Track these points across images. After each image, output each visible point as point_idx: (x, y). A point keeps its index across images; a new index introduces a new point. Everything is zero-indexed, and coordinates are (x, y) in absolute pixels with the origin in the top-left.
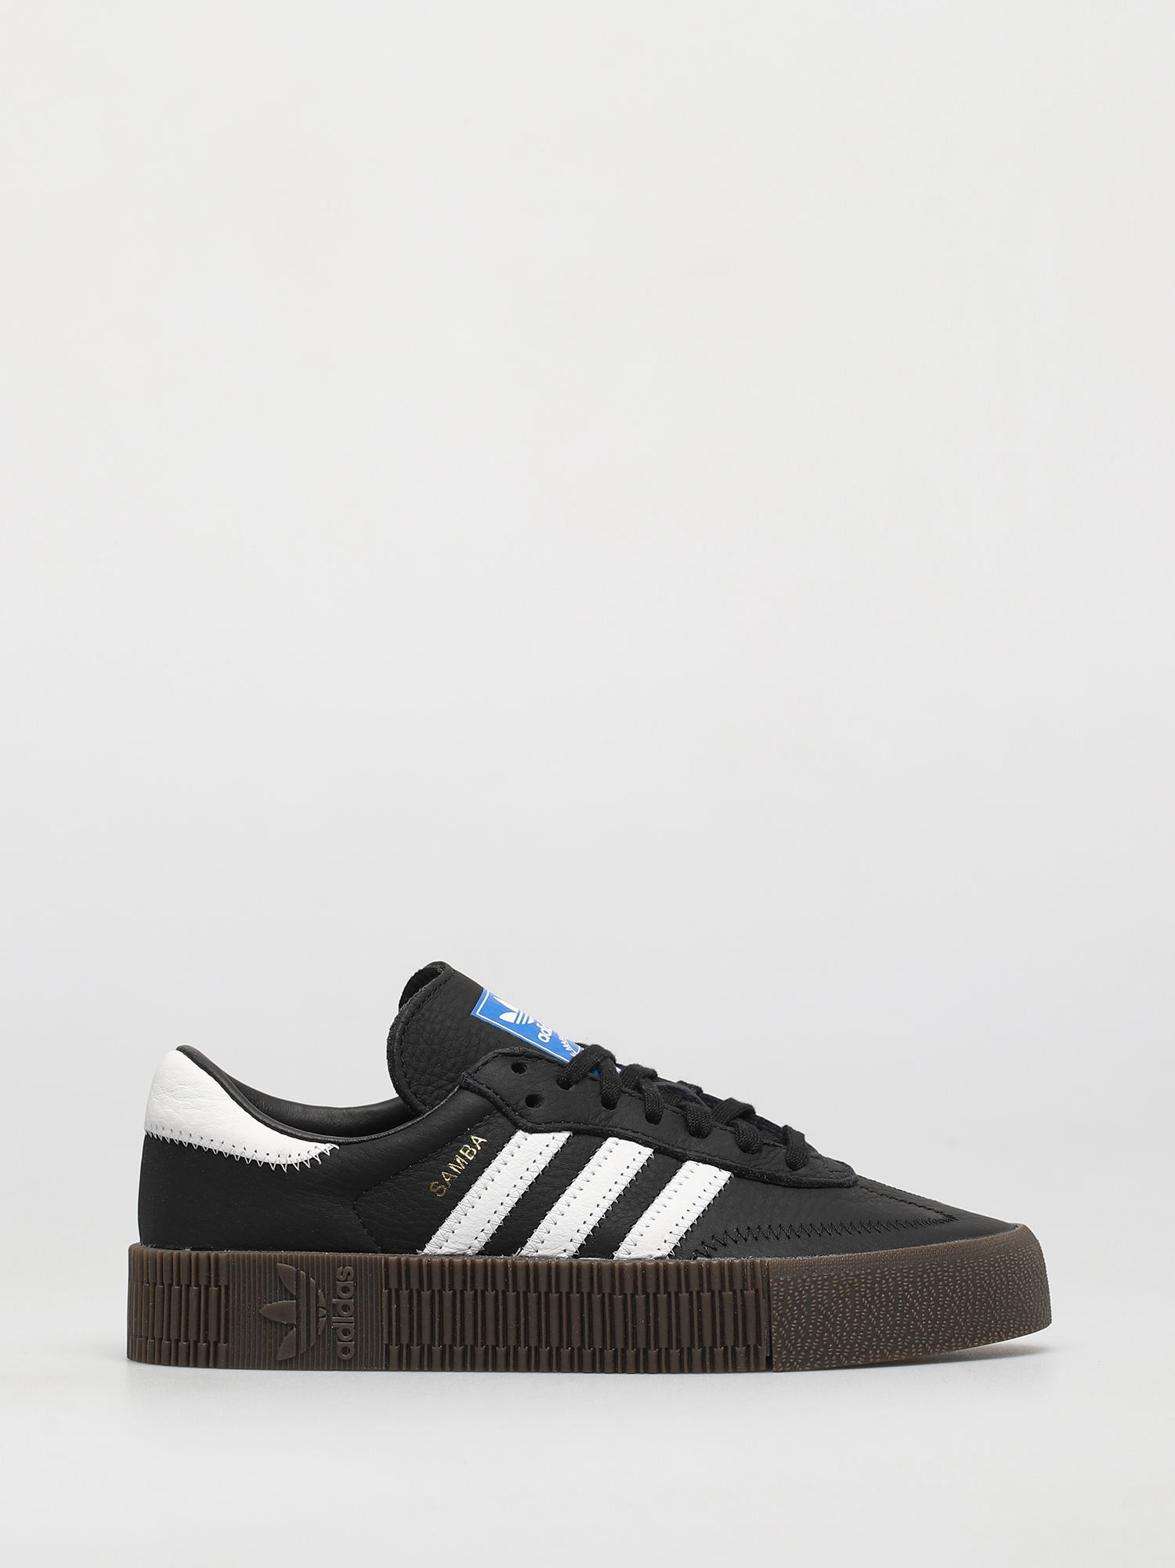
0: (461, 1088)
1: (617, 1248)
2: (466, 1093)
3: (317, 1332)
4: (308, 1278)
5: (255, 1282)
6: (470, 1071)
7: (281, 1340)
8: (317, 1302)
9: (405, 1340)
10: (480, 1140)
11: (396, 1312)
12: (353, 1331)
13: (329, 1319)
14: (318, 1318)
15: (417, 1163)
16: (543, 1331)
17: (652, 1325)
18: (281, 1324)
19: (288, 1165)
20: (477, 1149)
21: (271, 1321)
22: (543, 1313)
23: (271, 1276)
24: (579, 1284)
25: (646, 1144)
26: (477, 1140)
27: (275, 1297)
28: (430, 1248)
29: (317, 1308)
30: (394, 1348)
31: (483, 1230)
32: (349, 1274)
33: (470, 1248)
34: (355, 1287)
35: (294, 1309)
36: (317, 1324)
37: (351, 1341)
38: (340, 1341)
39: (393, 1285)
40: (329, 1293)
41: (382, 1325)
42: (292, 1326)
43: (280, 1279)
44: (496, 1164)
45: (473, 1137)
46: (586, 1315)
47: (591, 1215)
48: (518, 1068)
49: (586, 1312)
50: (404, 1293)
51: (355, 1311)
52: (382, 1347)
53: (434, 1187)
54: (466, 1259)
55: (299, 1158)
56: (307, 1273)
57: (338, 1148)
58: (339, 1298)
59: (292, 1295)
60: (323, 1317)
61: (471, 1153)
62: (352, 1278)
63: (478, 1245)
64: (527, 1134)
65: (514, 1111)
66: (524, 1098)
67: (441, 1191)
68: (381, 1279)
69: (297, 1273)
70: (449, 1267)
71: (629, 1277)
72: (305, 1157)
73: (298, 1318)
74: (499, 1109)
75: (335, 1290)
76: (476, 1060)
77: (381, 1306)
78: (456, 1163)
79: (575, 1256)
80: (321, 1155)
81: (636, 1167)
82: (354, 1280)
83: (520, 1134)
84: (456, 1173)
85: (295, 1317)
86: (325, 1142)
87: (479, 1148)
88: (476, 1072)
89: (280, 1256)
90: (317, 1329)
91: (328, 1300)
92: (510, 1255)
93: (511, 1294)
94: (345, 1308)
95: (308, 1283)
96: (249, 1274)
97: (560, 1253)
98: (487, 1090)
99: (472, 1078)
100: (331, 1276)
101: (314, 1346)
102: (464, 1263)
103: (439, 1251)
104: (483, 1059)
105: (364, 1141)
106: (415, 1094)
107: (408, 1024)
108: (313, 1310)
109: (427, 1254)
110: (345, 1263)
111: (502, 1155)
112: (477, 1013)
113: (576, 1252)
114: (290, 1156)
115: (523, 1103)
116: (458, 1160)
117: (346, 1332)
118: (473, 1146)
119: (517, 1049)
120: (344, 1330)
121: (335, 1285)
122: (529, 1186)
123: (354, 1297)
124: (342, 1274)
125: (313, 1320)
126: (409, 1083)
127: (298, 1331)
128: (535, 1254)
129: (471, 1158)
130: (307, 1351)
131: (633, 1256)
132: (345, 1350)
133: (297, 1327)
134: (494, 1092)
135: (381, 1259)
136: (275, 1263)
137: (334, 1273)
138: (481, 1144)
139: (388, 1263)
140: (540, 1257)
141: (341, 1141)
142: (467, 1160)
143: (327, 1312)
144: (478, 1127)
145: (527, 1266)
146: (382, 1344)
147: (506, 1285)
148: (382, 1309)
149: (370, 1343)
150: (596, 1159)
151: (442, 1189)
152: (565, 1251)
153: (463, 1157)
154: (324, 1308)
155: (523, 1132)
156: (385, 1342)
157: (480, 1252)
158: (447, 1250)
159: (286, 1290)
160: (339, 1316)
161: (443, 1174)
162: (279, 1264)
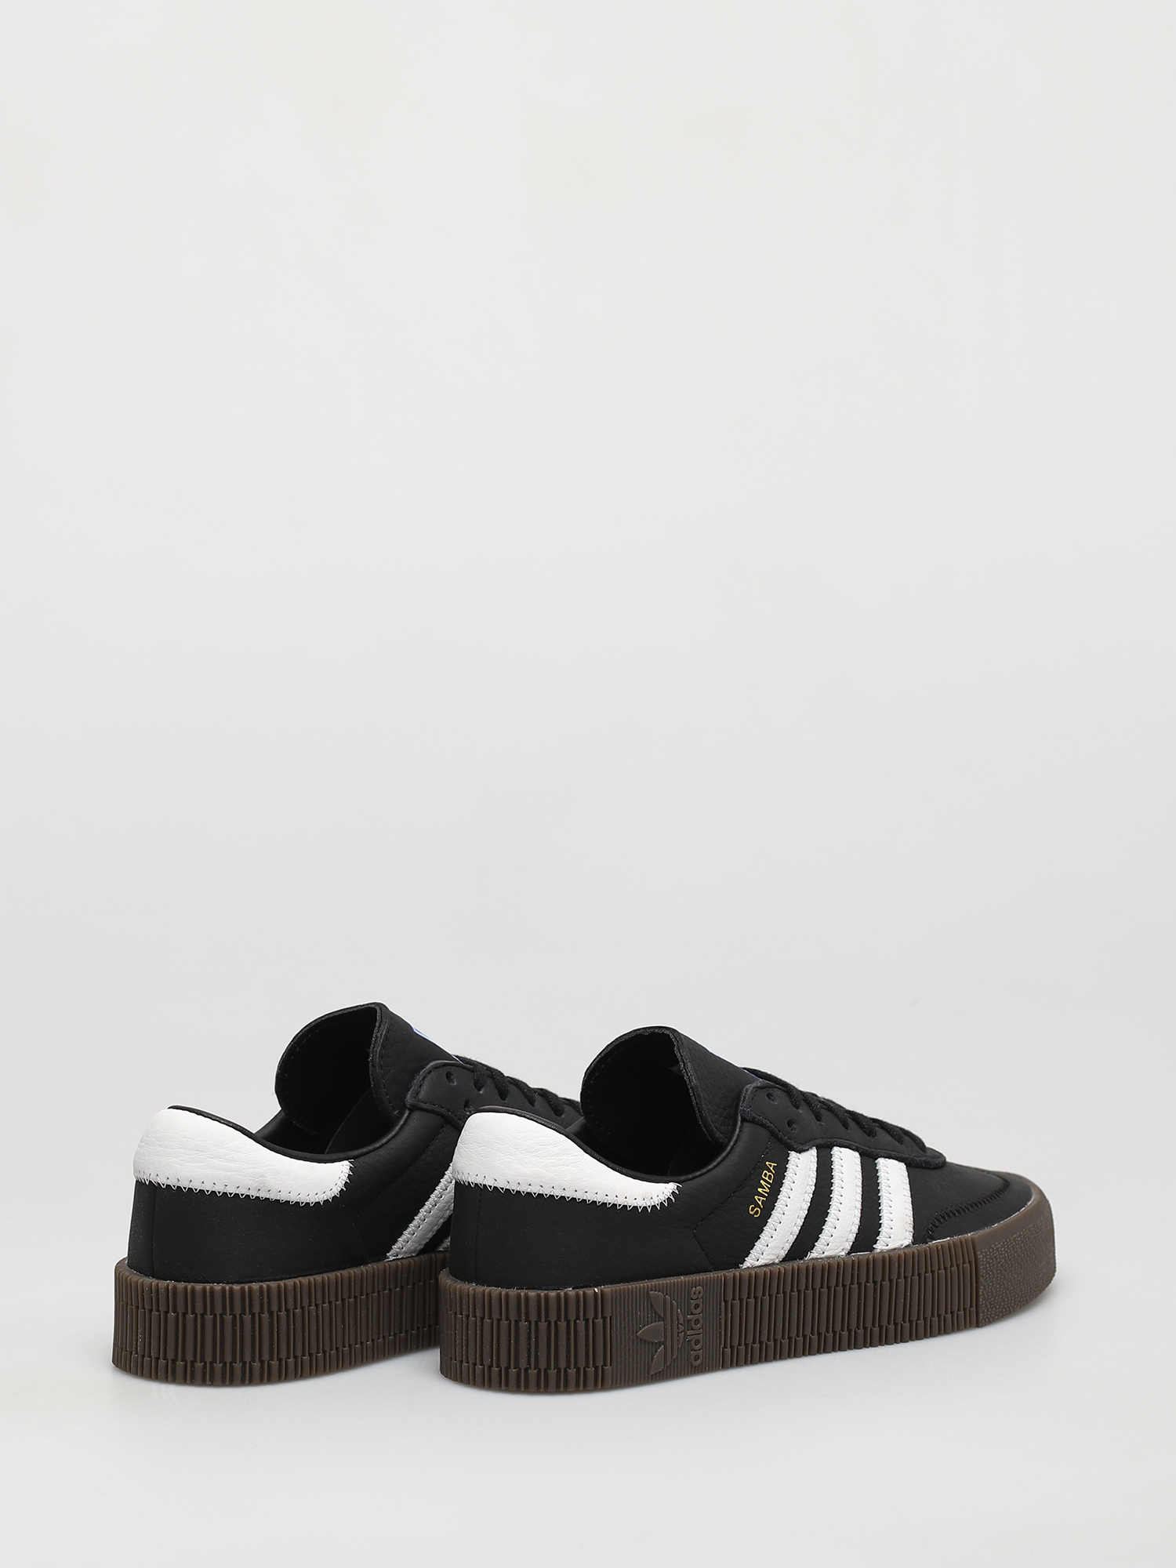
0: (743, 1120)
3: (678, 1345)
4: (671, 1300)
5: (632, 1310)
6: (746, 1105)
7: (653, 1357)
8: (678, 1320)
9: (736, 1341)
10: (773, 1164)
12: (701, 1341)
13: (686, 1333)
14: (678, 1334)
15: (737, 1191)
18: (652, 1343)
19: (652, 1206)
21: (645, 1341)
23: (645, 1303)
26: (771, 1166)
27: (648, 1321)
28: (749, 1262)
29: (678, 1325)
30: (728, 1351)
31: (788, 1240)
32: (699, 1292)
33: (777, 1256)
34: (703, 1303)
35: (662, 1329)
36: (678, 1339)
37: (700, 1349)
38: (693, 1350)
39: (729, 1298)
40: (686, 1311)
41: (721, 1332)
44: (787, 1183)
45: (769, 1163)
51: (703, 1324)
52: (720, 1350)
53: (753, 1209)
54: (774, 1267)
55: (658, 1199)
56: (671, 1296)
57: (681, 1186)
58: (692, 1314)
59: (660, 1317)
60: (682, 1332)
61: (770, 1177)
62: (701, 1296)
63: (783, 1253)
64: (797, 1153)
65: (784, 1135)
66: (787, 1123)
67: (756, 1213)
68: (721, 1293)
69: (665, 1300)
70: (763, 1276)
72: (663, 1198)
73: (665, 1336)
74: (774, 1136)
75: (689, 1307)
77: (721, 1316)
78: (763, 1187)
80: (674, 1194)
82: (703, 1297)
83: (794, 1154)
84: (763, 1196)
85: (663, 1335)
87: (773, 1172)
89: (651, 1285)
90: (678, 1343)
91: (684, 1317)
92: (802, 1259)
94: (697, 1321)
95: (671, 1305)
96: (628, 1305)
97: (839, 1252)
99: (751, 1111)
100: (687, 1297)
102: (773, 1271)
103: (756, 1264)
104: (750, 1094)
108: (675, 1327)
109: (748, 1268)
110: (695, 1284)
113: (850, 1249)
114: (652, 1198)
116: (763, 1184)
117: (697, 1342)
118: (770, 1171)
120: (695, 1341)
121: (689, 1304)
123: (702, 1311)
124: (694, 1294)
125: (675, 1335)
127: (665, 1348)
128: (823, 1256)
129: (771, 1181)
130: (671, 1363)
131: (891, 1246)
132: (697, 1358)
133: (664, 1343)
134: (769, 1122)
135: (721, 1277)
136: (648, 1291)
137: (689, 1294)
138: (774, 1168)
139: (726, 1279)
140: (828, 1258)
142: (769, 1184)
143: (685, 1328)
144: (770, 1153)
146: (720, 1348)
148: (721, 1319)
149: (712, 1349)
150: (836, 1166)
151: (757, 1211)
152: (842, 1249)
153: (765, 1181)
154: (682, 1325)
156: (722, 1346)
157: (784, 1260)
158: (761, 1262)
159: (656, 1313)
160: (692, 1329)
161: (756, 1197)
162: (651, 1292)
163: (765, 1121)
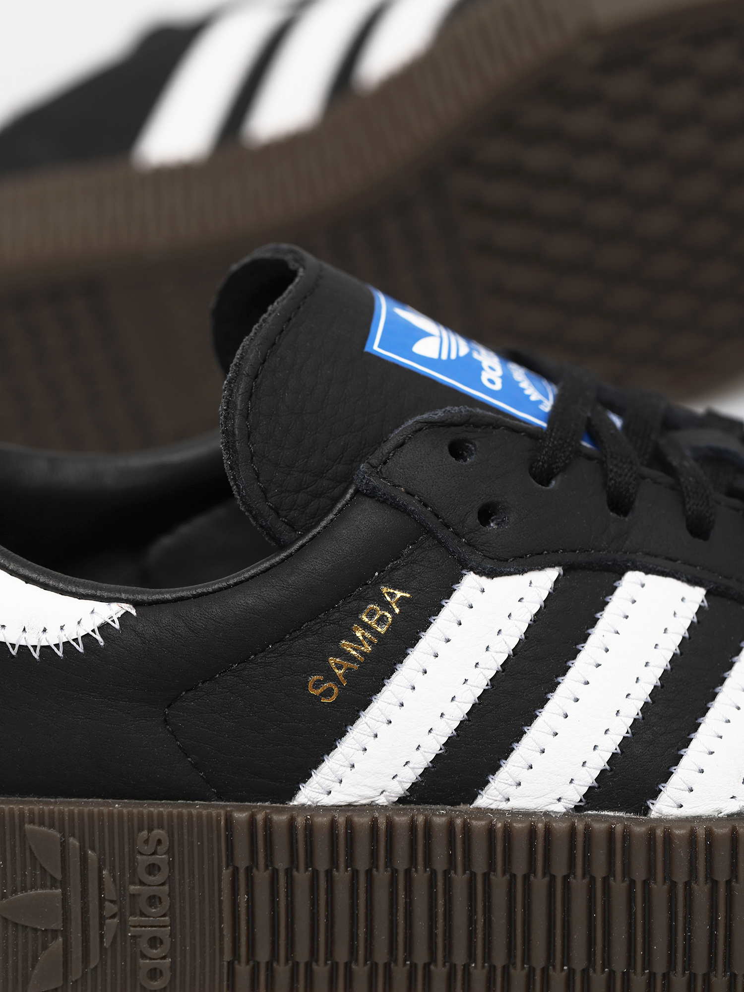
0: (357, 492)
1: (655, 794)
2: (368, 505)
3: (102, 942)
4: (82, 848)
6: (374, 461)
7: (35, 960)
8: (101, 890)
9: (263, 955)
10: (399, 594)
11: (248, 907)
13: (123, 924)
14: (102, 918)
15: (281, 640)
16: (519, 941)
17: (721, 933)
18: (36, 930)
19: (42, 647)
20: (392, 611)
21: (16, 925)
22: (519, 910)
23: (15, 846)
24: (587, 862)
25: (693, 581)
26: (392, 595)
27: (24, 883)
28: (308, 794)
29: (101, 901)
30: (243, 970)
31: (407, 763)
32: (159, 842)
33: (382, 792)
34: (171, 864)
35: (59, 905)
36: (101, 928)
37: (164, 958)
38: (144, 957)
39: (242, 861)
40: (122, 875)
41: (221, 930)
42: (55, 932)
43: (31, 850)
44: (429, 640)
45: (385, 590)
46: (598, 915)
47: (607, 731)
48: (457, 450)
49: (599, 909)
50: (262, 876)
51: (172, 907)
52: (221, 966)
53: (317, 685)
54: (377, 815)
55: (62, 634)
56: (82, 841)
57: (134, 612)
58: (142, 883)
59: (53, 878)
60: (113, 917)
61: (382, 620)
62: (165, 849)
63: (398, 788)
64: (484, 579)
65: (457, 534)
66: (476, 510)
67: (328, 693)
68: (219, 850)
69: (64, 845)
70: (346, 829)
71: (681, 854)
72: (73, 633)
73: (66, 920)
74: (430, 533)
75: (133, 869)
76: (381, 439)
77: (220, 896)
78: (355, 639)
79: (577, 808)
80: (104, 628)
81: (679, 629)
82: (170, 852)
83: (471, 582)
84: (352, 659)
85: (60, 918)
86: (109, 600)
87: (397, 611)
88: (385, 463)
89: (31, 812)
90: (102, 937)
91: (121, 888)
93: (460, 879)
94: (153, 900)
95: (84, 859)
97: (552, 803)
98: (407, 498)
99: (379, 474)
100: (126, 846)
101: (96, 967)
102: (374, 825)
103: (327, 801)
104: (396, 436)
105: (181, 599)
106: (276, 510)
107: (256, 377)
108: (94, 905)
109: (303, 807)
110: (152, 824)
111: (441, 624)
112: (376, 346)
113: (581, 801)
114: (45, 630)
115: (473, 520)
116: (358, 634)
117: (154, 942)
118: (386, 606)
119: (455, 410)
120: (151, 939)
121: (133, 861)
122: (491, 680)
123: (170, 881)
124: (146, 842)
125: (94, 922)
126: (265, 491)
127: (66, 945)
128: (504, 806)
129: (382, 630)
130: (84, 975)
131: (688, 811)
132: (156, 974)
133: (65, 934)
134: (420, 501)
135: (219, 815)
136: (22, 823)
137: (133, 843)
138: (402, 602)
139: (231, 823)
140: (515, 814)
141: (139, 597)
142: (376, 634)
143: (120, 909)
144: (393, 569)
145: (491, 830)
146: (221, 960)
147: (451, 859)
148: (220, 902)
149: (198, 961)
150: (608, 618)
151: (330, 690)
152: (559, 800)
153: (366, 627)
154: (112, 901)
155: (477, 577)
156: (227, 957)
157: (401, 800)
158: (339, 798)
159: (43, 870)
160: (142, 914)
161: (332, 661)
162: (28, 827)
163: (403, 498)
